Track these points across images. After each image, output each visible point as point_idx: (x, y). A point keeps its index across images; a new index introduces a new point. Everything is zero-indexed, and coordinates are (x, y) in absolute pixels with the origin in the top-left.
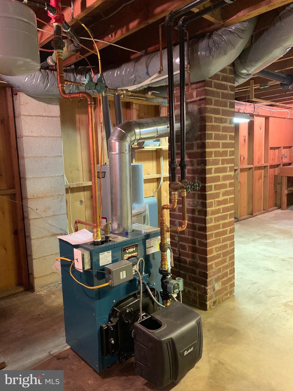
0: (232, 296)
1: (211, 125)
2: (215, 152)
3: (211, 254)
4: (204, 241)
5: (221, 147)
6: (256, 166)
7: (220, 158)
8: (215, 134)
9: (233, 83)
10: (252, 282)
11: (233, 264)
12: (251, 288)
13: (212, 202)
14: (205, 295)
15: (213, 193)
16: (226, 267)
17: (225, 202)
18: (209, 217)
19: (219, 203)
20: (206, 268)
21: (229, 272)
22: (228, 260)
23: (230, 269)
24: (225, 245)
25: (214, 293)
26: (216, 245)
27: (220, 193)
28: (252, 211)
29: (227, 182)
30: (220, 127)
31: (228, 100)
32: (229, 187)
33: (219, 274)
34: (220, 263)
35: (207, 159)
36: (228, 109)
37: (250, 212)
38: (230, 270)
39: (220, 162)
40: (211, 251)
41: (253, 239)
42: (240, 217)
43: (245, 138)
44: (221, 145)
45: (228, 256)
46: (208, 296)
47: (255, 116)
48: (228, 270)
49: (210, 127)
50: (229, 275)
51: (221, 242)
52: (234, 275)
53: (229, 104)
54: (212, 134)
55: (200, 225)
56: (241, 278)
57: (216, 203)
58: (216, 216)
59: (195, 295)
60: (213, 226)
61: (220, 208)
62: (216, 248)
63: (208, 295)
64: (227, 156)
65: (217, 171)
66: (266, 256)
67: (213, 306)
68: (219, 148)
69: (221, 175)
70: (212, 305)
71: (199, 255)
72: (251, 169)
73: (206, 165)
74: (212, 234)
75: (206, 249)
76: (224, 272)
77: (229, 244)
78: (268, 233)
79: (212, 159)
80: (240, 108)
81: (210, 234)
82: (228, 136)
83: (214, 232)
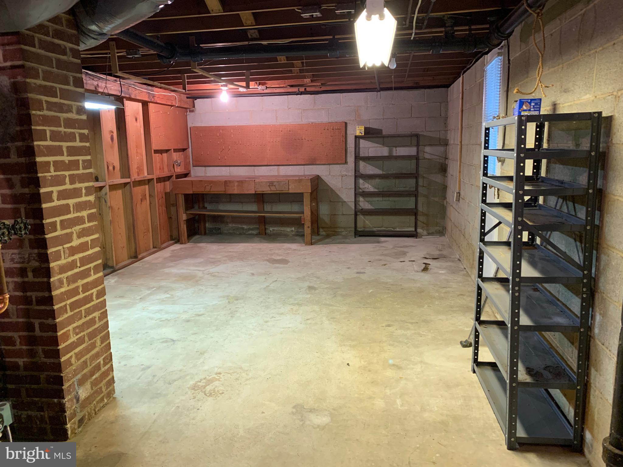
0: (112, 400)
1: (41, 115)
2: (55, 162)
3: (66, 341)
4: (50, 321)
5: (65, 154)
6: (135, 179)
7: (67, 173)
8: (52, 132)
9: (75, 45)
10: (143, 367)
11: (109, 346)
12: (141, 378)
13: (59, 251)
14: (62, 414)
15: (59, 236)
16: (97, 355)
17: (83, 247)
18: (56, 278)
19: (73, 251)
20: (58, 367)
21: (102, 362)
22: (98, 342)
23: (103, 357)
24: (91, 319)
25: (77, 405)
26: (75, 323)
27: (72, 233)
28: (136, 252)
29: (85, 214)
30: (60, 120)
31: (70, 74)
32: (89, 222)
33: (85, 371)
34: (83, 353)
35: (39, 175)
36: (71, 88)
37: (133, 254)
38: (104, 359)
39: (67, 180)
40: (66, 336)
41: (140, 297)
42: (116, 264)
43: (112, 134)
44: (65, 150)
45: (99, 337)
46: (68, 414)
47: (124, 99)
48: (101, 360)
49: (39, 119)
50: (104, 367)
51: (83, 317)
52: (112, 365)
53: (73, 81)
54: (45, 130)
55: (40, 294)
56: (125, 365)
57: (67, 251)
58: (70, 273)
59: (42, 420)
60: (65, 292)
61: (76, 259)
62: (74, 329)
63: (68, 412)
64: (79, 170)
65: (63, 195)
66: (162, 319)
67: (79, 427)
68: (61, 156)
69: (71, 202)
70: (76, 427)
71: (43, 347)
72: (127, 185)
73: (39, 186)
74: (65, 306)
75: (55, 335)
76: (93, 365)
77: (97, 317)
78: (163, 283)
79: (51, 176)
80: (98, 85)
81: (61, 307)
82: (77, 135)
83: (69, 302)
